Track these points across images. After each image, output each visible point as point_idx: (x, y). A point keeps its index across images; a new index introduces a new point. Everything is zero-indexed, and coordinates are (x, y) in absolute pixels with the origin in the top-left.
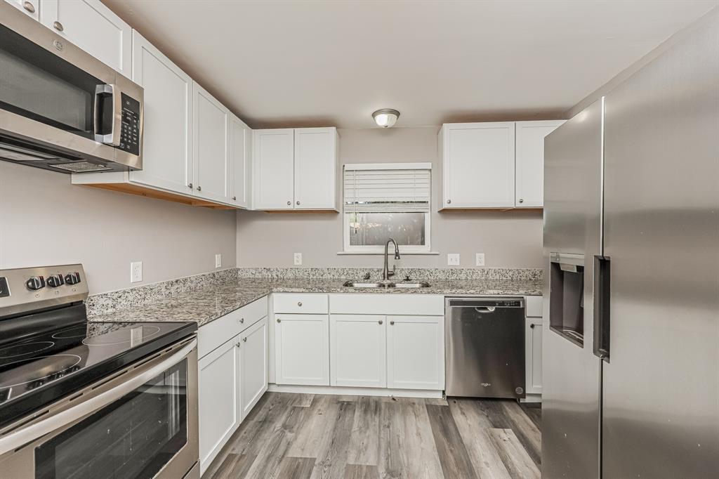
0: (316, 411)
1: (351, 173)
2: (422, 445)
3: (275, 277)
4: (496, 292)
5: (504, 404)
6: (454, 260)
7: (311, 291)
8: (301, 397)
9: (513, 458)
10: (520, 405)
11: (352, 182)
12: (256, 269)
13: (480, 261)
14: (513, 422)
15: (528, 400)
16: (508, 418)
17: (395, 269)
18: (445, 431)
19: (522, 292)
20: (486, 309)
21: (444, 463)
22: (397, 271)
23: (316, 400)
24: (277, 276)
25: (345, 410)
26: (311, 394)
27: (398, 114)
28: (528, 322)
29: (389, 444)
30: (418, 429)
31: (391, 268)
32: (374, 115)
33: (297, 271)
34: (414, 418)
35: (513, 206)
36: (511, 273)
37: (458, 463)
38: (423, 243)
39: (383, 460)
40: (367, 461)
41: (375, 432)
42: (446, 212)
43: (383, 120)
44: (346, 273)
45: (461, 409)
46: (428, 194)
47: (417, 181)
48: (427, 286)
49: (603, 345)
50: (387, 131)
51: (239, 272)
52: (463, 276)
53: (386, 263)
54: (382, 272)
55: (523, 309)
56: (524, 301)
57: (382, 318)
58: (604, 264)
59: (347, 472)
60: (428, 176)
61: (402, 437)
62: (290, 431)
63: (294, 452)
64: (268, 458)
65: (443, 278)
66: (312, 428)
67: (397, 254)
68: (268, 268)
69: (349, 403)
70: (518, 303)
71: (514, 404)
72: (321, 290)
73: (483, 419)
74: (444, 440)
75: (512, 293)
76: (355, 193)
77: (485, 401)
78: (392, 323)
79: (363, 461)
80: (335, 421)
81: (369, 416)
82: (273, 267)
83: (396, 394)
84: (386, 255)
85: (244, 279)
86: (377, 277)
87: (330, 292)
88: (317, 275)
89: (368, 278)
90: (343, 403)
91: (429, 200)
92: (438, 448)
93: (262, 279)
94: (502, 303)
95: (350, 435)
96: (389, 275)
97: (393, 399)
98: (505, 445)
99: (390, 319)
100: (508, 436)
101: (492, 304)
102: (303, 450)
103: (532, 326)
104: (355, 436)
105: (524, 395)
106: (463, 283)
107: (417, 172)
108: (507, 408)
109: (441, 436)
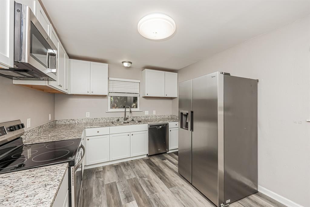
0: (106, 171)
1: (112, 81)
2: (146, 169)
3: (77, 123)
4: (162, 122)
5: (163, 154)
6: (147, 113)
7: (102, 126)
8: (97, 168)
9: (169, 165)
10: (167, 154)
11: (112, 84)
12: (66, 120)
13: (154, 113)
14: (167, 158)
15: (170, 152)
16: (165, 157)
17: (128, 117)
18: (151, 164)
19: (168, 121)
20: (159, 127)
21: (154, 171)
22: (129, 118)
23: (104, 168)
24: (78, 122)
25: (117, 167)
26: (101, 167)
27: (131, 63)
28: (169, 130)
29: (137, 172)
30: (143, 166)
31: (127, 117)
32: (123, 62)
33: (87, 120)
34: (141, 164)
35: (164, 96)
36: (163, 116)
37: (157, 170)
38: (137, 107)
39: (137, 175)
40: (132, 177)
41: (131, 170)
42: (145, 97)
43: (126, 65)
44: (109, 119)
45: (153, 158)
46: (139, 91)
47: (135, 86)
48: (140, 122)
49: (192, 129)
50: (127, 68)
51: (57, 122)
52: (150, 118)
53: (125, 115)
54: (124, 118)
55: (168, 126)
56: (168, 124)
57: (129, 133)
58: (192, 112)
59: (128, 181)
60: (139, 85)
61: (140, 169)
62: (100, 178)
63: (106, 182)
64: (98, 187)
65: (144, 119)
66: (108, 175)
67: (131, 112)
68: (73, 119)
69: (117, 165)
70: (167, 125)
71: (166, 154)
72: (106, 126)
73: (159, 159)
74: (151, 166)
75: (166, 122)
76: (113, 89)
77: (158, 155)
78: (132, 135)
79: (131, 177)
80: (115, 171)
81: (126, 167)
82: (75, 118)
83: (132, 159)
84: (125, 112)
85: (60, 125)
86: (122, 120)
87: (110, 126)
88: (97, 121)
89: (118, 121)
90: (115, 166)
91: (139, 93)
92: (151, 169)
93: (70, 124)
94: (163, 125)
95: (123, 173)
96: (126, 119)
97: (132, 161)
98: (166, 163)
99: (131, 133)
100: (166, 161)
101: (161, 125)
102: (109, 181)
103: (170, 131)
104: (125, 173)
105: (168, 151)
106: (150, 120)
107: (135, 83)
108: (164, 155)
109: (150, 166)
